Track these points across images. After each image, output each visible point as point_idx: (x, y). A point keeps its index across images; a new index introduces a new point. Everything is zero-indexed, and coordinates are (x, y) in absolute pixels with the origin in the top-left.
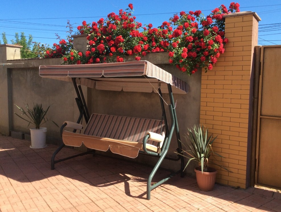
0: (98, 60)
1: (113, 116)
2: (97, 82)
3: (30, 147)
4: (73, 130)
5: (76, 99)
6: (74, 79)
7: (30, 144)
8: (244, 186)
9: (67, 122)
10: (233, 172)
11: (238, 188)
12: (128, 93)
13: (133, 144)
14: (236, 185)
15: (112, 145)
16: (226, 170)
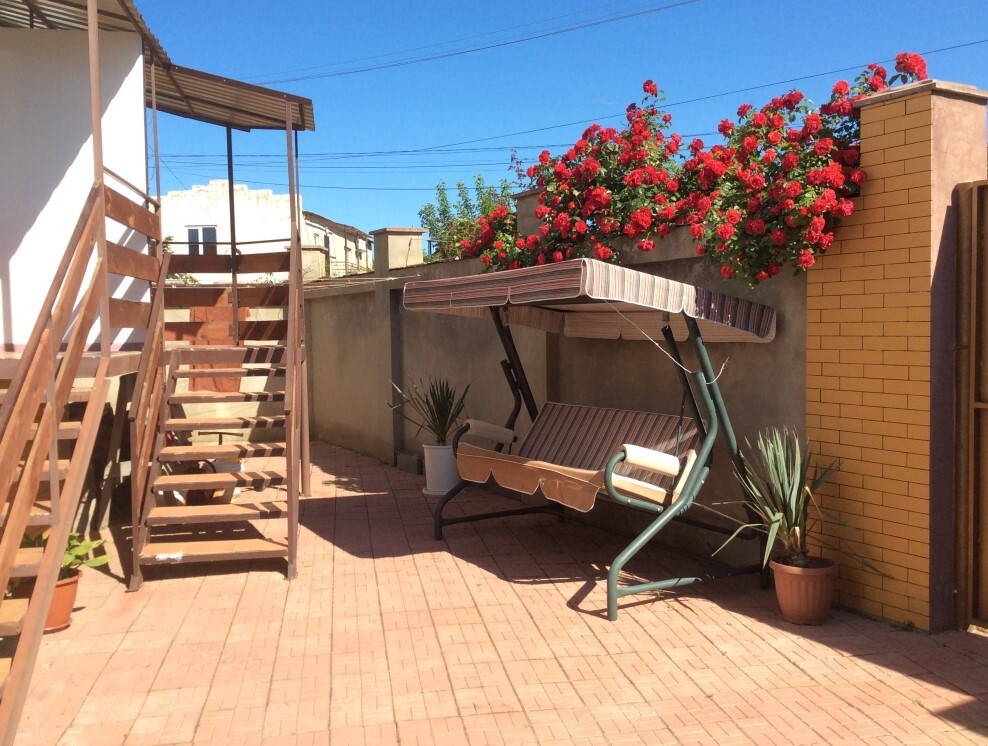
0: (559, 255)
1: (580, 408)
2: (566, 315)
3: (424, 491)
4: (495, 445)
5: (504, 363)
6: (495, 310)
7: (425, 485)
8: (923, 623)
9: (471, 422)
10: (892, 578)
11: (909, 627)
12: (629, 342)
13: (586, 476)
14: (903, 618)
15: (544, 479)
16: (874, 569)
